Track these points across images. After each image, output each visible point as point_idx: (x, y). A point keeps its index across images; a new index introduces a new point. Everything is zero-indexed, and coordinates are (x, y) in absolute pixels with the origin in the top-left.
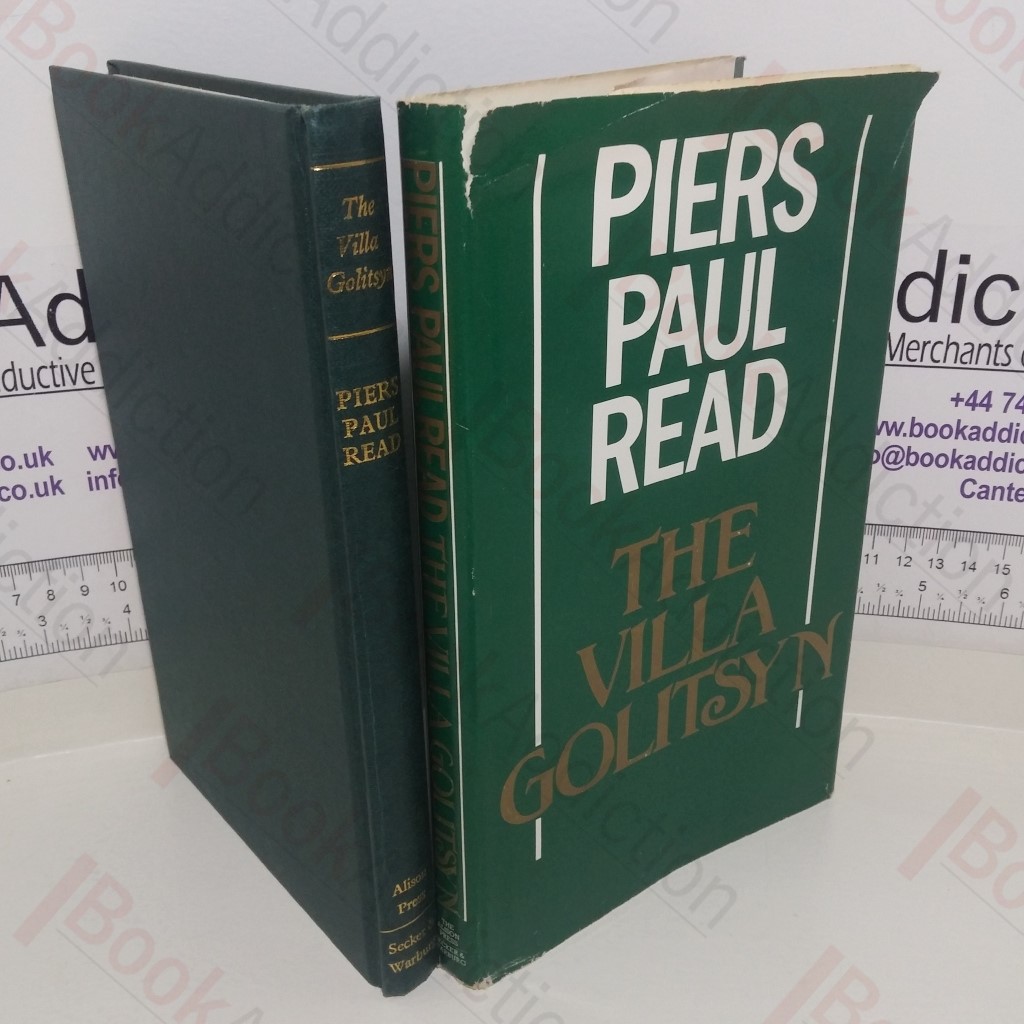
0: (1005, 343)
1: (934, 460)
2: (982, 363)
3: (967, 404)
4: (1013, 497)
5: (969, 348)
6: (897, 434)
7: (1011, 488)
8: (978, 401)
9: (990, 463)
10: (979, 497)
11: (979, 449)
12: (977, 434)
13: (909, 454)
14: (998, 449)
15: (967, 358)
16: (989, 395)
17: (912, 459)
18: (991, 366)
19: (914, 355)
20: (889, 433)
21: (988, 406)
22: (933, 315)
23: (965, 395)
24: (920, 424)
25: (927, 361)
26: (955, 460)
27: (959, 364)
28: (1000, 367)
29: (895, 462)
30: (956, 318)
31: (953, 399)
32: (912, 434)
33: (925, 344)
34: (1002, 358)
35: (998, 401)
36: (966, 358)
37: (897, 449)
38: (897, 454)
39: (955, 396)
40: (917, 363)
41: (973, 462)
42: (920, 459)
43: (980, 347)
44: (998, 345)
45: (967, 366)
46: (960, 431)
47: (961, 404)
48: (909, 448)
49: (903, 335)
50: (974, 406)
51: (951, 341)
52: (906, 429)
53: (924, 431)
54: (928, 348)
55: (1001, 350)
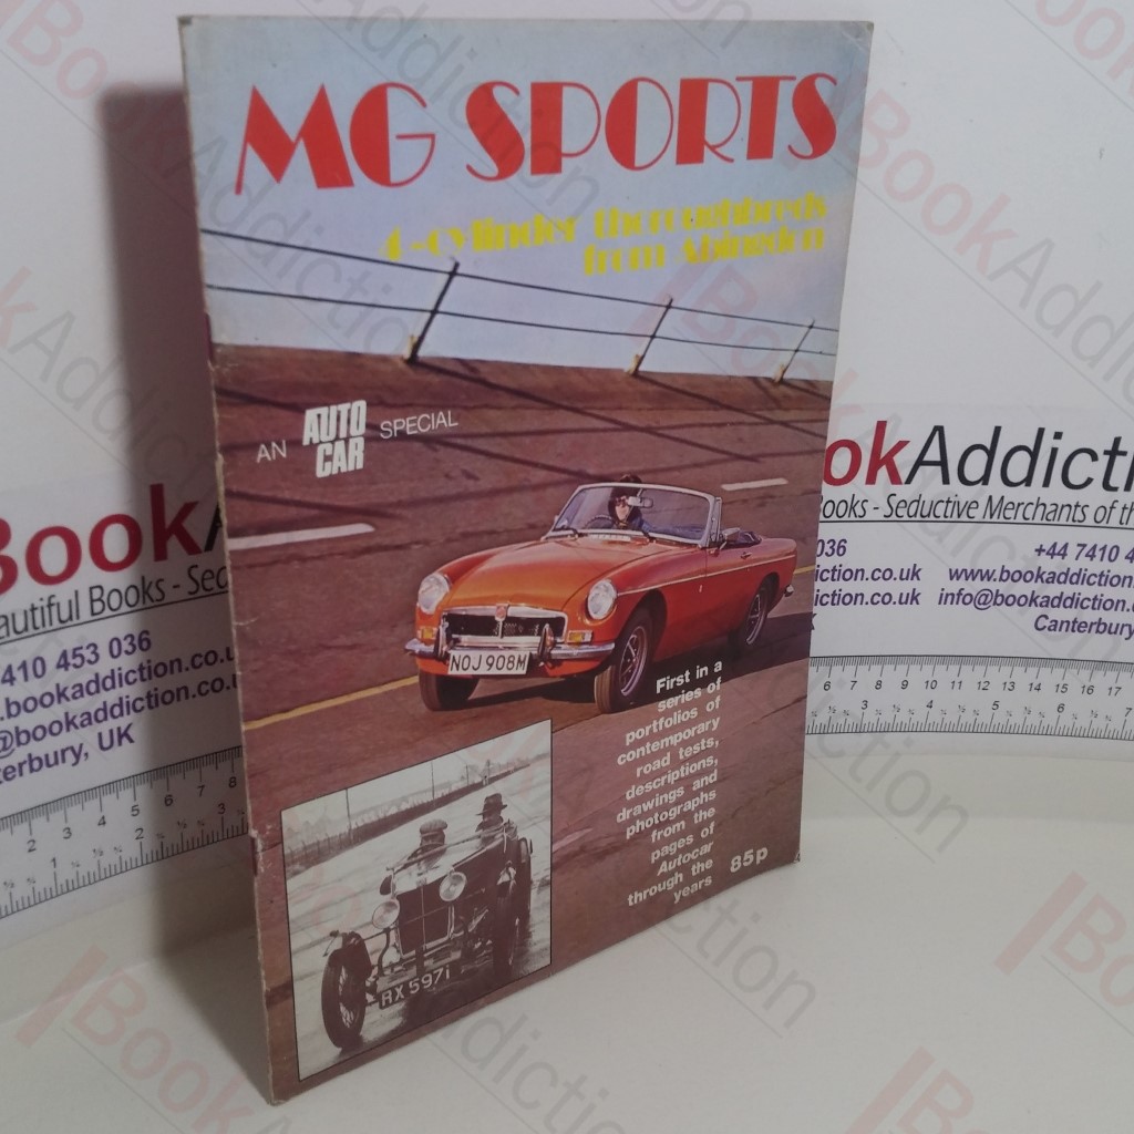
0: (1082, 504)
1: (1017, 601)
2: (1063, 521)
3: (1048, 554)
4: (1076, 628)
5: (1054, 507)
6: (989, 580)
7: (1075, 622)
8: (1056, 551)
9: (1061, 601)
10: (1049, 629)
11: (1053, 590)
12: (1053, 578)
13: (997, 596)
14: (1068, 590)
15: (1051, 515)
16: (1066, 546)
17: (999, 600)
18: (1070, 522)
19: (1010, 514)
20: (982, 579)
21: (1064, 555)
22: (1028, 481)
23: (1047, 547)
24: (1008, 571)
25: (1020, 519)
26: (1033, 600)
27: (1044, 521)
28: (1077, 523)
29: (984, 604)
30: (1046, 483)
31: (1036, 550)
32: (1001, 579)
33: (1019, 505)
34: (1079, 516)
35: (1073, 550)
36: (1051, 517)
37: (987, 592)
38: (987, 596)
39: (1038, 547)
40: (1011, 520)
41: (1048, 602)
42: (1005, 601)
43: (1063, 507)
44: (1077, 506)
45: (1051, 522)
46: (1040, 576)
47: (1043, 554)
48: (998, 591)
49: (1003, 498)
50: (1052, 555)
51: (1041, 502)
52: (997, 575)
53: (1011, 576)
54: (1022, 507)
55: (1079, 509)
